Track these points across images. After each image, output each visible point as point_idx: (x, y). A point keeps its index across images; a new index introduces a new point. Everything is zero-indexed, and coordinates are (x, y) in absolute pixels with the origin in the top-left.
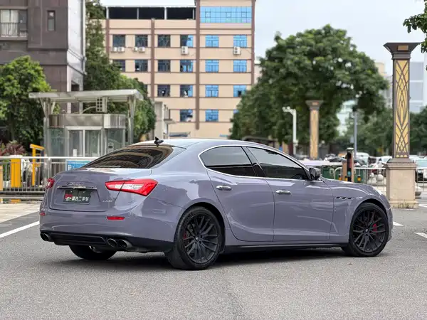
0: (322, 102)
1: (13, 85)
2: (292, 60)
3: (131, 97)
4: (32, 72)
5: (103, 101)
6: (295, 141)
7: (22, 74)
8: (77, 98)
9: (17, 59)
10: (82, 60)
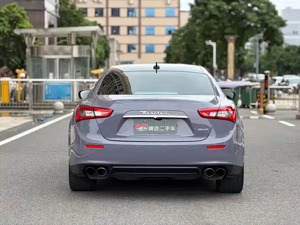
0: (236, 36)
1: (4, 25)
2: (214, 5)
3: (94, 33)
4: (19, 15)
5: (72, 36)
6: (215, 66)
7: (11, 17)
8: (52, 33)
9: (7, 5)
10: (56, 7)
